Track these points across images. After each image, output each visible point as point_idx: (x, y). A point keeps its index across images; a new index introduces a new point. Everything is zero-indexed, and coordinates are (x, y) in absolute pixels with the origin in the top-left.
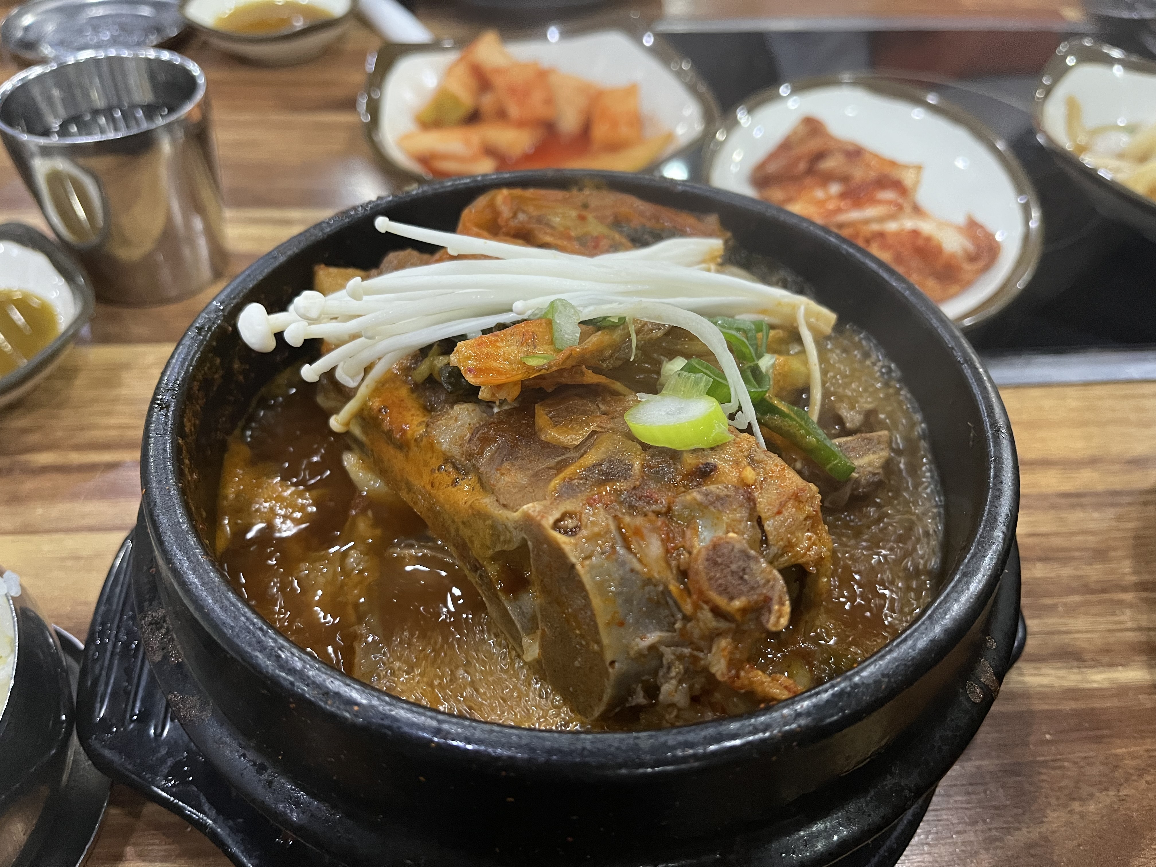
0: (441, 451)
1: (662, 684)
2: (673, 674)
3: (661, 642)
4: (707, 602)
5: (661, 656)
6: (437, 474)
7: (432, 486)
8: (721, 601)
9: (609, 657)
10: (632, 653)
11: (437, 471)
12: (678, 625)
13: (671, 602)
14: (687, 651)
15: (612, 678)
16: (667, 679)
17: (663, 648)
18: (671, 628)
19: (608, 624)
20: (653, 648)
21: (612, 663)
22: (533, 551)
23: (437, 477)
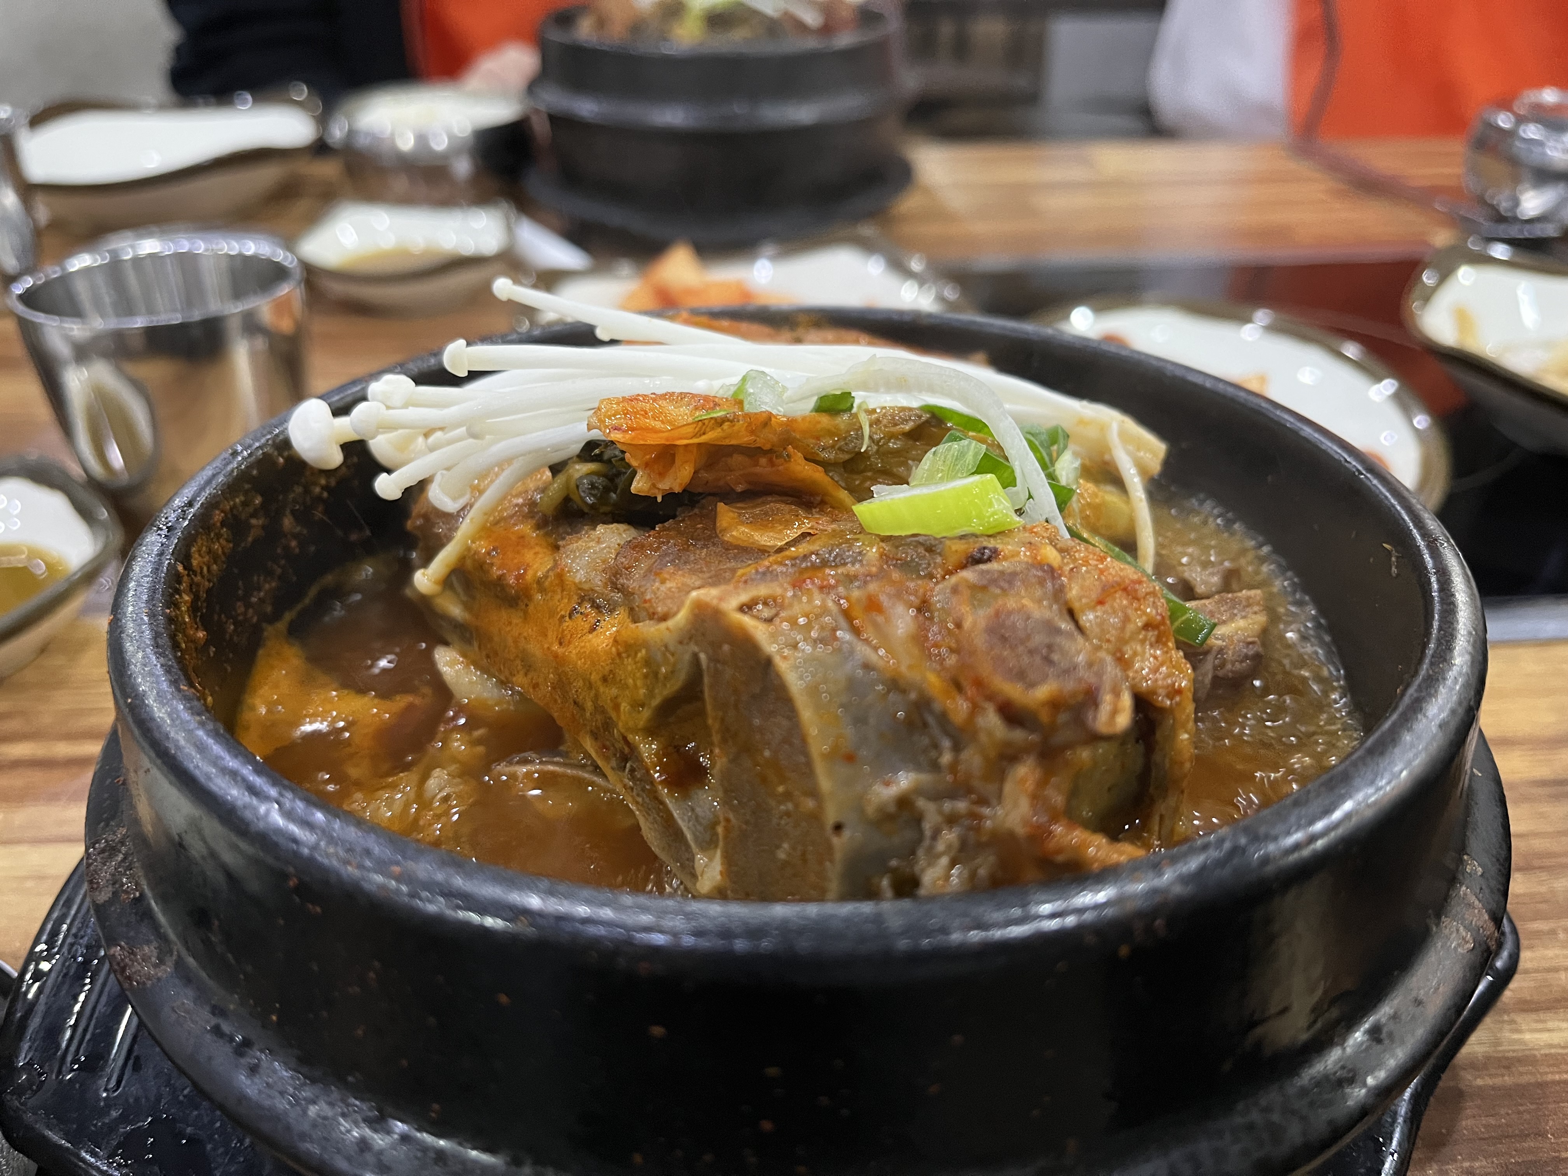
0: (575, 584)
1: (923, 870)
2: (941, 846)
3: (918, 791)
4: (990, 698)
5: (918, 819)
6: (568, 623)
7: (561, 644)
8: (1013, 691)
9: (831, 816)
10: (870, 810)
11: (567, 619)
12: (946, 758)
13: (931, 720)
14: (962, 806)
15: (838, 856)
16: (933, 857)
17: (921, 803)
18: (935, 766)
19: (830, 757)
20: (904, 802)
21: (838, 828)
22: (708, 667)
23: (568, 626)
